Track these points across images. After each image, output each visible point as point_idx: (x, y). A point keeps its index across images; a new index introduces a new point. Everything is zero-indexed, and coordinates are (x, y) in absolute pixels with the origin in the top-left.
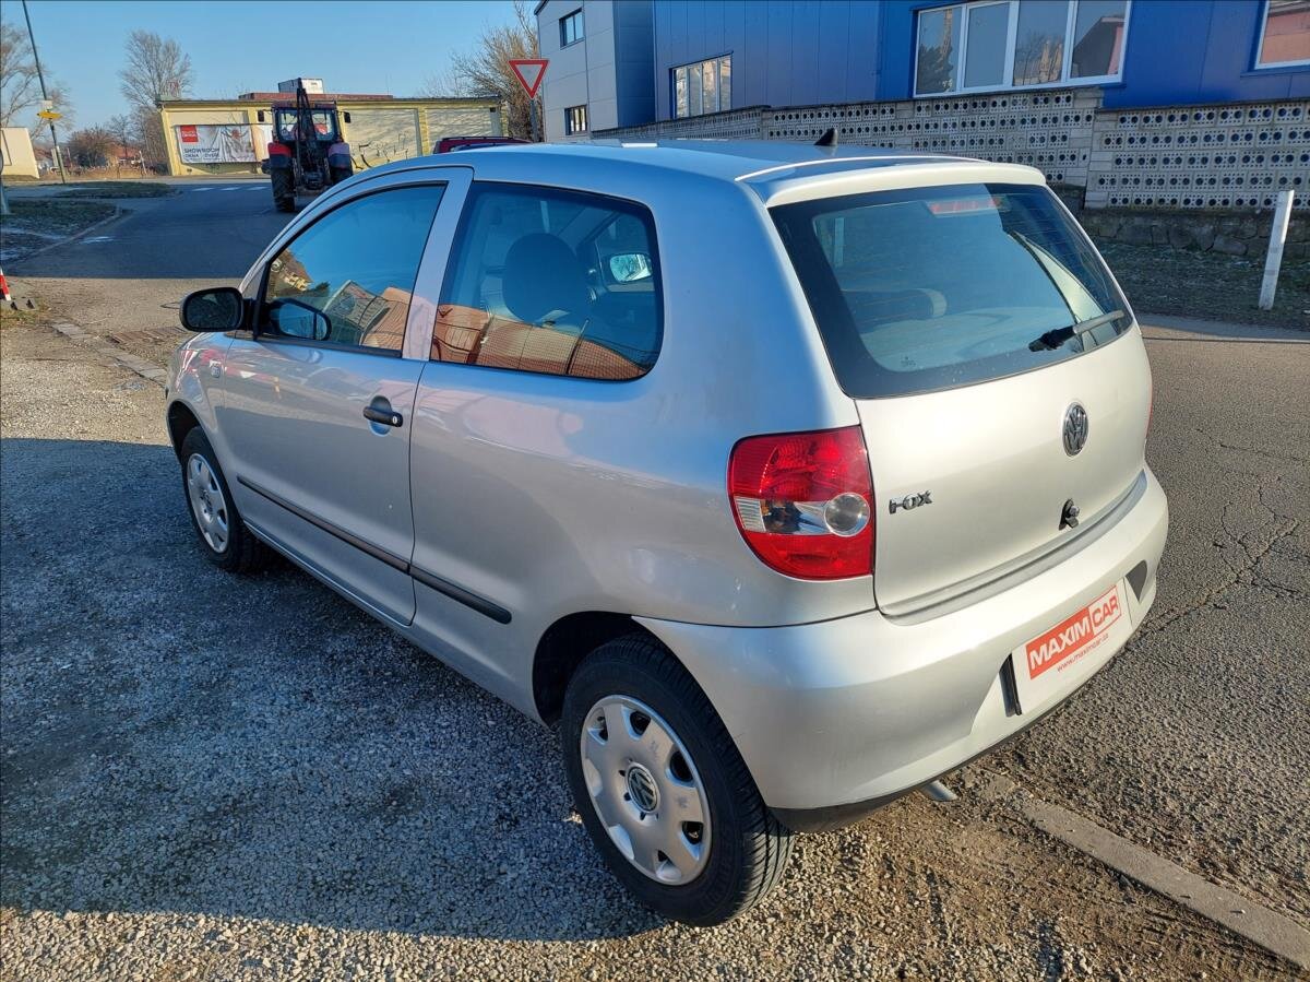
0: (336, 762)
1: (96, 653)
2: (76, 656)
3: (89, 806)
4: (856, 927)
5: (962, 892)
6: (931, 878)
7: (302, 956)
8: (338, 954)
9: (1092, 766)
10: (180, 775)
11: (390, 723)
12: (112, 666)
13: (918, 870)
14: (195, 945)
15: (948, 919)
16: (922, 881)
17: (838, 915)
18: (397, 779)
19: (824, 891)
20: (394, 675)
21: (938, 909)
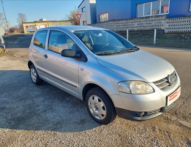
0: (72, 116)
1: (32, 101)
2: (29, 102)
3: (37, 123)
4: (158, 139)
5: (173, 134)
6: (167, 132)
7: (75, 145)
8: (80, 144)
9: (187, 115)
10: (49, 119)
11: (79, 110)
12: (35, 103)
13: (165, 131)
14: (58, 143)
15: (172, 138)
16: (166, 133)
17: (155, 138)
18: (82, 118)
19: (151, 134)
20: (77, 103)
21: (170, 137)
